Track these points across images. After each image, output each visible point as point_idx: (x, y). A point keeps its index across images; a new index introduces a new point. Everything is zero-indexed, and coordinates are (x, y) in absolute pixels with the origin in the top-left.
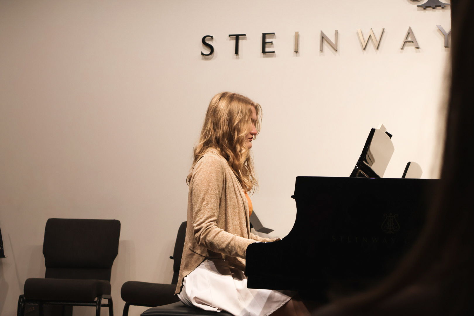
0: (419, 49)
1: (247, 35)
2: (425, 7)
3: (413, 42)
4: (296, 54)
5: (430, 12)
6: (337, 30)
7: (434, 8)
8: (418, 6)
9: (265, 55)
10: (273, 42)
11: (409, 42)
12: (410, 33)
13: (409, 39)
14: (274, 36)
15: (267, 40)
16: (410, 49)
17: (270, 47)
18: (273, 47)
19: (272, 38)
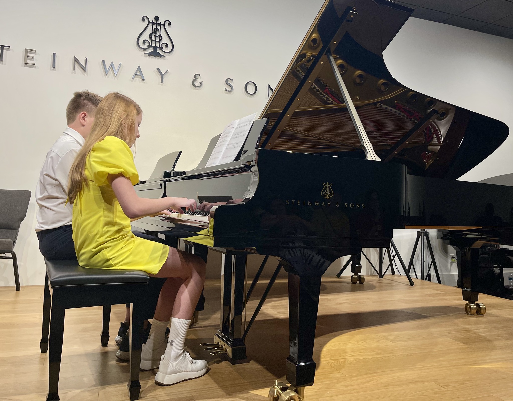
0: (144, 81)
1: (10, 47)
2: (149, 54)
3: (140, 75)
4: (52, 69)
5: (152, 58)
6: (87, 58)
7: (154, 57)
8: (145, 53)
9: (25, 65)
10: (34, 57)
11: (138, 75)
12: (139, 69)
13: (138, 73)
14: (35, 53)
15: (29, 54)
16: (138, 79)
17: (31, 60)
18: (34, 61)
19: (34, 54)
